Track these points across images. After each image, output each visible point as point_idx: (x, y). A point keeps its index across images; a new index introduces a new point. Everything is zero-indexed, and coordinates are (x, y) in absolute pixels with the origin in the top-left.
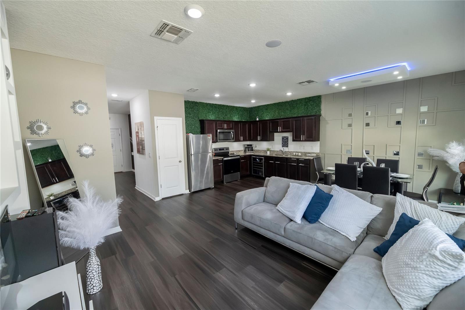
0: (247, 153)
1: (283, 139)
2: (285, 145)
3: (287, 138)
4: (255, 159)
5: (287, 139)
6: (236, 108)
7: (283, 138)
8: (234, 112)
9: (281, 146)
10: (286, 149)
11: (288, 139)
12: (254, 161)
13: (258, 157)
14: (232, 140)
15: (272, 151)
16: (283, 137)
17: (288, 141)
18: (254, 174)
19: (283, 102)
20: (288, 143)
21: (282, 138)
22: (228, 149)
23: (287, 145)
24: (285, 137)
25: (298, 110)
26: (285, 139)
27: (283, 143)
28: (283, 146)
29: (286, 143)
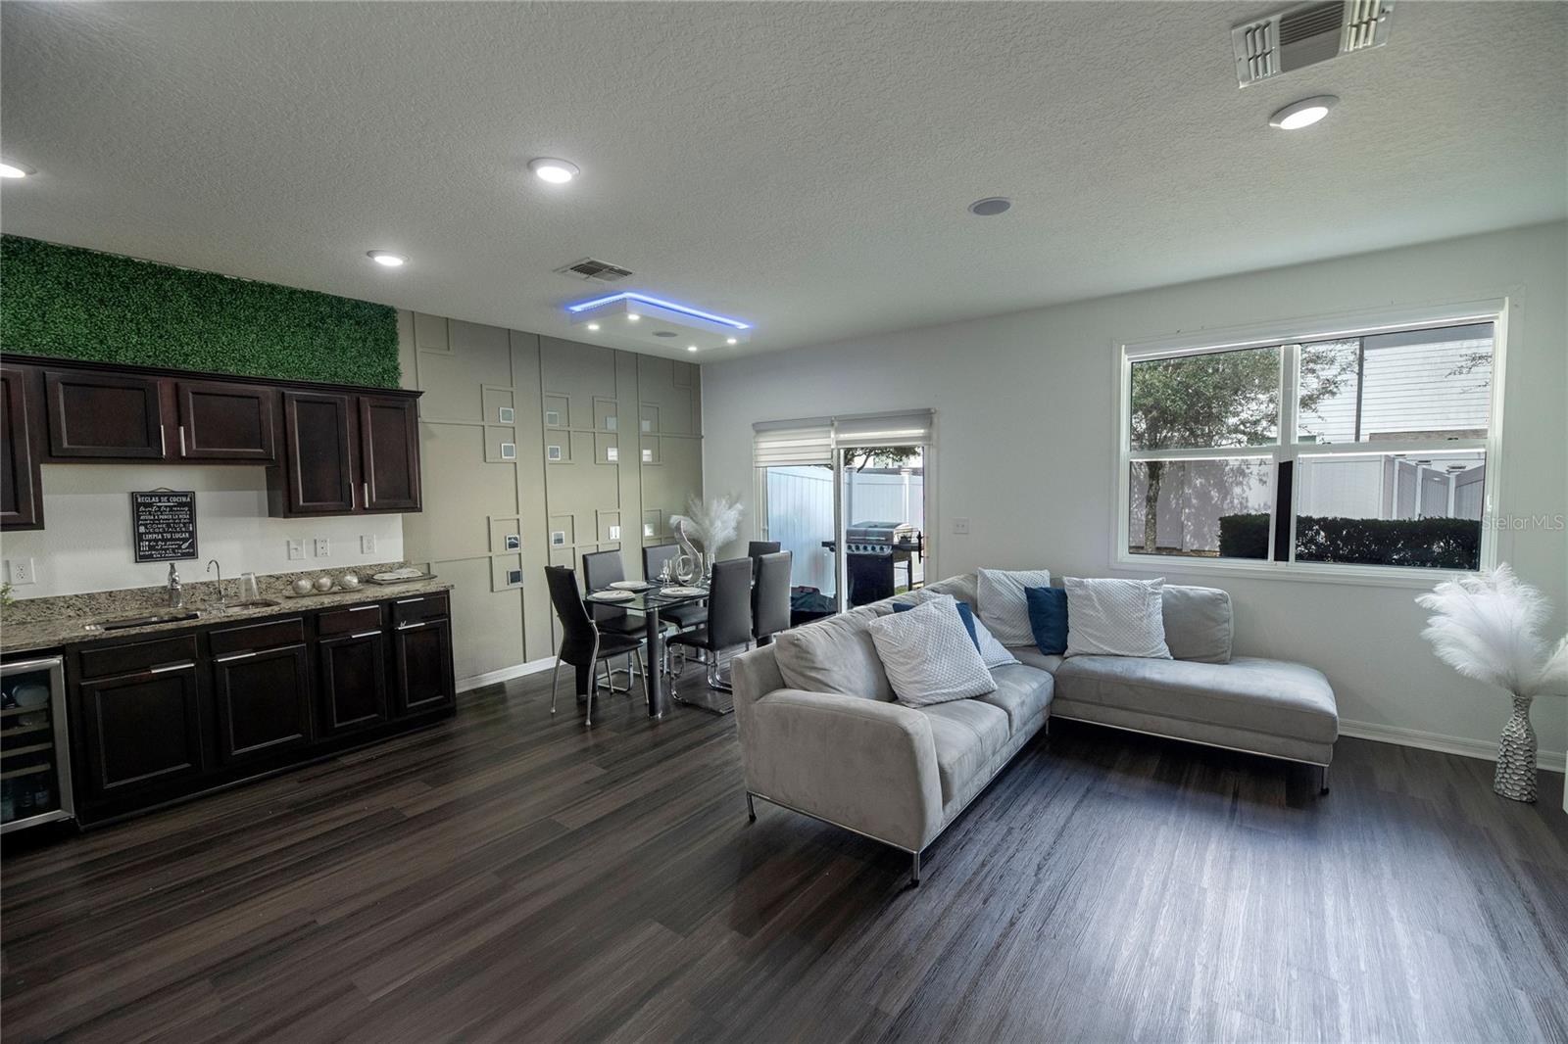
2: (169, 546)
3: (184, 500)
5: (181, 504)
7: (141, 504)
9: (127, 554)
10: (188, 572)
11: (190, 506)
15: (15, 604)
16: (144, 495)
17: (192, 519)
20: (193, 535)
21: (136, 505)
23: (193, 546)
24: (160, 496)
25: (269, 343)
26: (159, 507)
27: (140, 535)
28: (151, 556)
29: (177, 536)
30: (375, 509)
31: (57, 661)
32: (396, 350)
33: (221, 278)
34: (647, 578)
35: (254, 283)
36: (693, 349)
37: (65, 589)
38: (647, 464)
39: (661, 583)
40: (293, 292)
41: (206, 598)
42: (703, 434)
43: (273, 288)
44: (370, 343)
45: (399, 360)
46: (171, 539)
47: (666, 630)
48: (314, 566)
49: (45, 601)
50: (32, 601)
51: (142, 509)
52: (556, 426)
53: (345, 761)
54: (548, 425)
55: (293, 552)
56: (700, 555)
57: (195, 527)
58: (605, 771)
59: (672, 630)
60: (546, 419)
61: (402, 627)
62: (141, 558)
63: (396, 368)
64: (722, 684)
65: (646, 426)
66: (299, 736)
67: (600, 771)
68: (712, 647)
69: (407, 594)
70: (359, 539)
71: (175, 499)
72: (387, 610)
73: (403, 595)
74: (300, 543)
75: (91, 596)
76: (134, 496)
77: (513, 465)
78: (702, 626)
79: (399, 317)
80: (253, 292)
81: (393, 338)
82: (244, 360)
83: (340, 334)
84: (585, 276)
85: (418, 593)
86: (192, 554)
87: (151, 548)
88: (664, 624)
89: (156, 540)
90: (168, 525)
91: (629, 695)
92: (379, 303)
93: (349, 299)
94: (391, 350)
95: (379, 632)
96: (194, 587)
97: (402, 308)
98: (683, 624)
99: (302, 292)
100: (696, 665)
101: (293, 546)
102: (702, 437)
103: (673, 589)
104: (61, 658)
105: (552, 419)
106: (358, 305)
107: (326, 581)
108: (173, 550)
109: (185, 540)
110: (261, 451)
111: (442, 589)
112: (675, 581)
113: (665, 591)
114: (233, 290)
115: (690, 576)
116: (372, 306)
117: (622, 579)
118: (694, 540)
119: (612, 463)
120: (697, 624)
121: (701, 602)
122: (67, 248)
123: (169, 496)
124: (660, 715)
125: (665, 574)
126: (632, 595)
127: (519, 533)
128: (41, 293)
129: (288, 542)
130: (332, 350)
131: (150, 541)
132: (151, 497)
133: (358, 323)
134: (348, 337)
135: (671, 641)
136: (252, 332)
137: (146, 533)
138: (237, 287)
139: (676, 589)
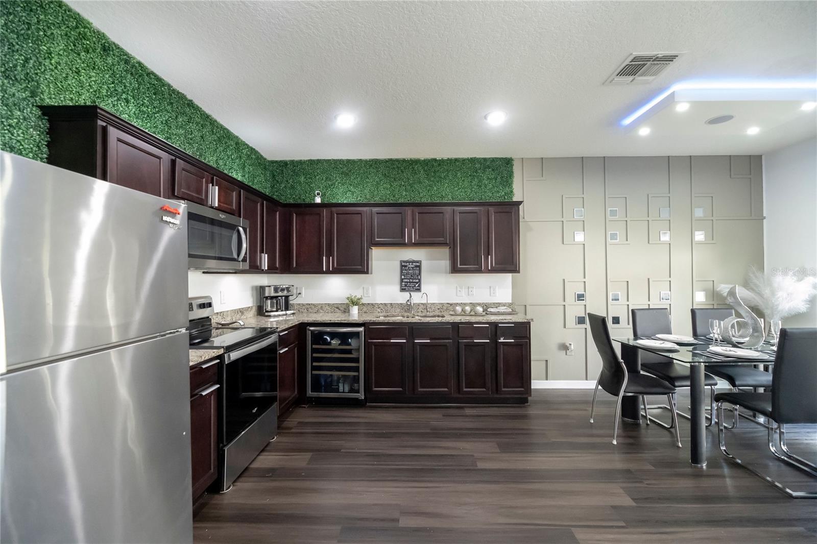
0: (275, 316)
1: (406, 266)
2: (412, 285)
3: (417, 264)
4: (318, 338)
5: (416, 266)
6: (237, 144)
7: (404, 265)
8: (229, 153)
9: (398, 287)
10: (417, 298)
11: (419, 267)
12: (314, 346)
13: (328, 329)
14: (241, 266)
15: (363, 304)
16: (404, 262)
17: (420, 274)
18: (315, 394)
19: (404, 161)
20: (420, 280)
21: (402, 266)
22: (210, 305)
23: (419, 286)
24: (409, 262)
25: (452, 187)
26: (409, 267)
27: (402, 279)
28: (405, 289)
29: (414, 281)
30: (494, 271)
31: (362, 329)
32: (512, 182)
33: (435, 160)
34: (695, 335)
35: (448, 159)
36: (753, 131)
37: (379, 300)
38: (700, 243)
39: (709, 341)
40: (464, 160)
41: (423, 311)
42: (764, 215)
43: (456, 160)
44: (499, 180)
45: (514, 187)
46: (412, 282)
47: (716, 384)
48: (467, 300)
49: (372, 304)
50: (369, 304)
51: (403, 268)
52: (616, 218)
53: (468, 411)
54: (609, 217)
55: (458, 292)
56: (761, 322)
57: (421, 277)
58: (634, 504)
59: (722, 385)
60: (608, 213)
61: (502, 340)
62: (402, 290)
63: (512, 192)
64: (790, 457)
65: (699, 213)
66: (446, 389)
67: (627, 501)
68: (777, 416)
69: (505, 321)
70: (489, 288)
71: (414, 264)
72: (493, 329)
73: (503, 321)
74: (461, 288)
75: (385, 304)
76: (401, 262)
77: (582, 246)
78: (761, 390)
79: (514, 163)
80: (447, 163)
81: (511, 174)
82: (442, 197)
83: (485, 178)
84: (631, 78)
85: (511, 321)
86: (419, 290)
87: (406, 285)
88: (713, 379)
89: (407, 282)
90: (412, 276)
91: (671, 432)
92: (504, 157)
93: (490, 158)
94: (510, 182)
95: (488, 341)
96: (419, 305)
97: (516, 157)
98: (737, 383)
99: (468, 159)
100: (753, 425)
101: (459, 289)
102: (765, 218)
103: (724, 348)
104: (363, 328)
105: (613, 213)
106: (493, 160)
107: (468, 308)
108: (413, 287)
109: (417, 283)
110: (443, 239)
111: (526, 321)
112: (726, 341)
113: (713, 348)
114: (439, 165)
115: (747, 339)
116: (501, 159)
117: (669, 332)
118: (752, 307)
119: (664, 243)
120: (755, 387)
121: (761, 366)
122: (385, 159)
123: (413, 262)
124: (704, 465)
125: (716, 333)
126: (677, 347)
127: (585, 292)
128: (378, 180)
129: (457, 287)
130: (480, 186)
131: (405, 282)
132: (407, 262)
133: (493, 170)
134: (488, 178)
135: (719, 397)
136: (446, 183)
137: (404, 279)
138: (441, 162)
139: (728, 349)
